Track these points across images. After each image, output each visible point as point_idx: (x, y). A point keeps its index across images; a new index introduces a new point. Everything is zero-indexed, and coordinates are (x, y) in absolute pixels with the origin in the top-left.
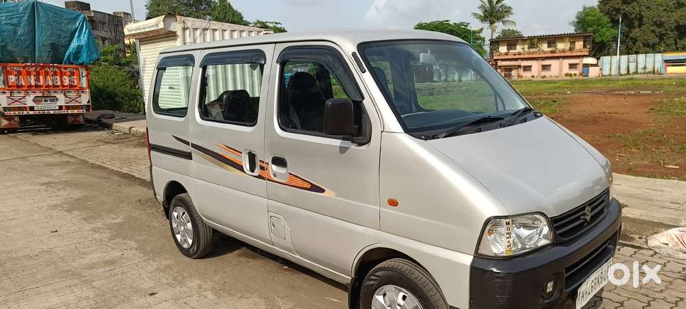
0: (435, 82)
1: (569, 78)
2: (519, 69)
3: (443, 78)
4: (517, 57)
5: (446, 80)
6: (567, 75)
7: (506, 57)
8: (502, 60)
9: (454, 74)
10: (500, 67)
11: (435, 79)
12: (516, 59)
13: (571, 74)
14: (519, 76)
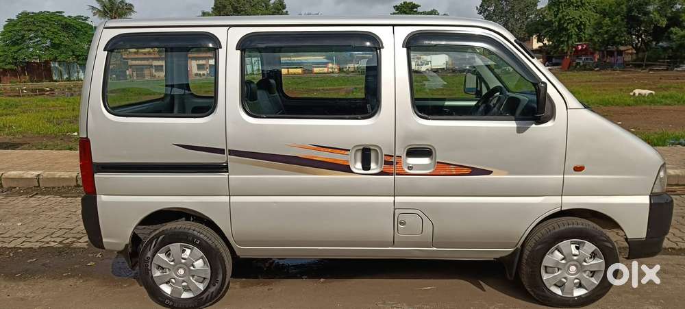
0: (56, 81)
1: (198, 78)
2: (151, 69)
3: (65, 77)
4: (147, 56)
5: (69, 80)
6: (196, 75)
7: (136, 56)
8: (132, 59)
9: (78, 72)
10: (131, 66)
11: (55, 78)
12: (147, 59)
13: (200, 74)
14: (152, 76)
